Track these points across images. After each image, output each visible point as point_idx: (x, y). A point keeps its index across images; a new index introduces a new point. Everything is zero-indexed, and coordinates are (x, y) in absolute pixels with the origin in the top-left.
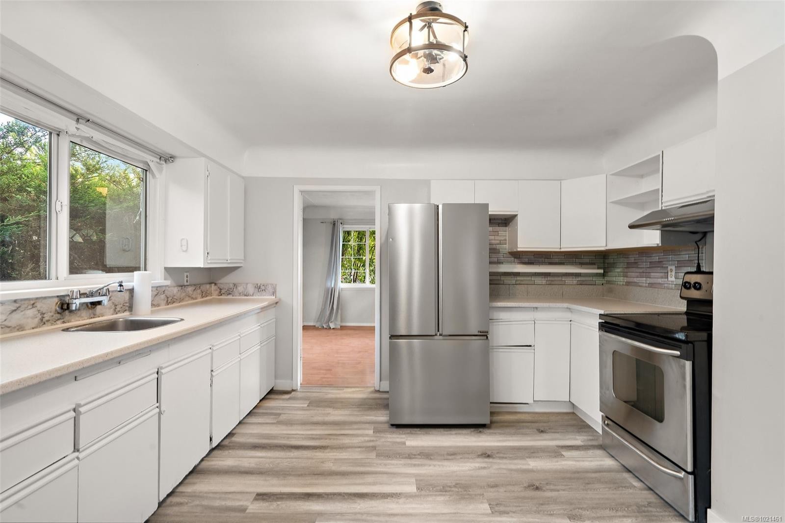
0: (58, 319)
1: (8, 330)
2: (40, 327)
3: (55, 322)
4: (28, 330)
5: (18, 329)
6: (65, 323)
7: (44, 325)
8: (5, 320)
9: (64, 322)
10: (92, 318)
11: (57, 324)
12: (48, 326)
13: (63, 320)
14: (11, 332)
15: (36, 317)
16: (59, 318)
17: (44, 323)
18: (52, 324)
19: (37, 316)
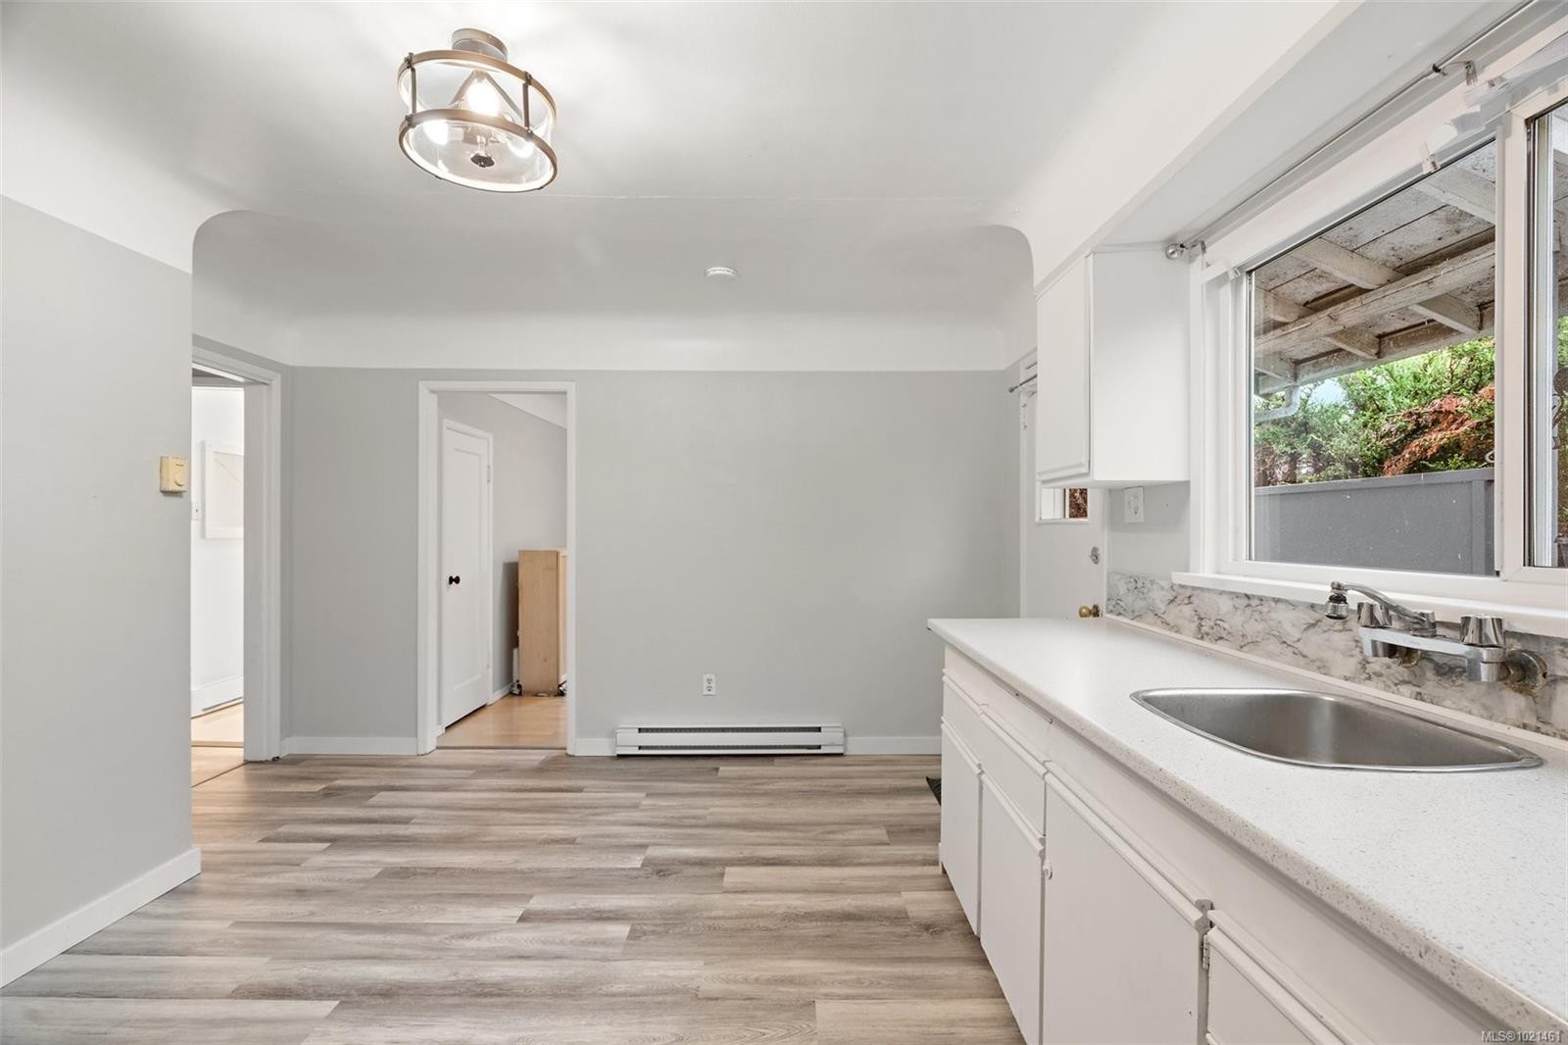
0: (1404, 682)
1: (1303, 661)
2: (1359, 683)
3: (1396, 685)
4: (1339, 678)
5: (1319, 668)
6: (1422, 700)
7: (1367, 682)
8: (1299, 640)
9: (1419, 696)
10: (1525, 727)
11: (1399, 693)
12: (1376, 687)
13: (1418, 690)
14: (1307, 667)
15: (1352, 656)
16: (1407, 679)
17: (1369, 678)
18: (1387, 688)
19: (1354, 653)
